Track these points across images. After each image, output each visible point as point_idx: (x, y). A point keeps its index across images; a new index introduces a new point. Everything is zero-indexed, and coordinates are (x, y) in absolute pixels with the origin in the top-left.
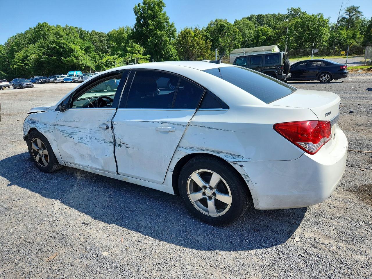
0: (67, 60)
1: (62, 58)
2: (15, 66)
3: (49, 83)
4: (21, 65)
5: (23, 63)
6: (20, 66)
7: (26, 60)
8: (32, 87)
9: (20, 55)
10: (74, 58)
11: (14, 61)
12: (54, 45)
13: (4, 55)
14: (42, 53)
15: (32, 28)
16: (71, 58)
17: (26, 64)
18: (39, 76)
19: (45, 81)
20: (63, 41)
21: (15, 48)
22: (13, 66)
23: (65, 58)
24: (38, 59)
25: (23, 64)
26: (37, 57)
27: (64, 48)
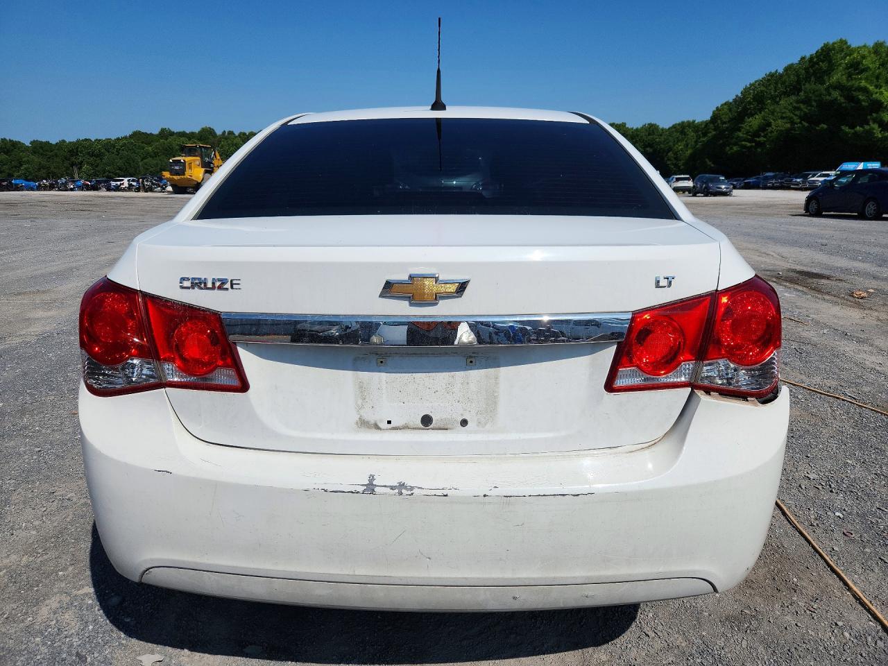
0: (856, 132)
1: (843, 127)
2: (735, 148)
3: (788, 188)
4: (749, 144)
5: (755, 141)
6: (745, 147)
7: (762, 134)
8: (728, 195)
9: (754, 122)
10: (876, 126)
11: (738, 137)
12: (836, 94)
13: (725, 123)
14: (800, 117)
15: (808, 56)
16: (867, 127)
17: (759, 144)
18: (773, 172)
19: (781, 183)
20: (863, 83)
21: (750, 109)
22: (731, 149)
23: (852, 127)
24: (788, 131)
25: (754, 144)
26: (788, 125)
27: (858, 101)
